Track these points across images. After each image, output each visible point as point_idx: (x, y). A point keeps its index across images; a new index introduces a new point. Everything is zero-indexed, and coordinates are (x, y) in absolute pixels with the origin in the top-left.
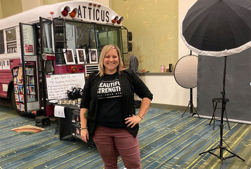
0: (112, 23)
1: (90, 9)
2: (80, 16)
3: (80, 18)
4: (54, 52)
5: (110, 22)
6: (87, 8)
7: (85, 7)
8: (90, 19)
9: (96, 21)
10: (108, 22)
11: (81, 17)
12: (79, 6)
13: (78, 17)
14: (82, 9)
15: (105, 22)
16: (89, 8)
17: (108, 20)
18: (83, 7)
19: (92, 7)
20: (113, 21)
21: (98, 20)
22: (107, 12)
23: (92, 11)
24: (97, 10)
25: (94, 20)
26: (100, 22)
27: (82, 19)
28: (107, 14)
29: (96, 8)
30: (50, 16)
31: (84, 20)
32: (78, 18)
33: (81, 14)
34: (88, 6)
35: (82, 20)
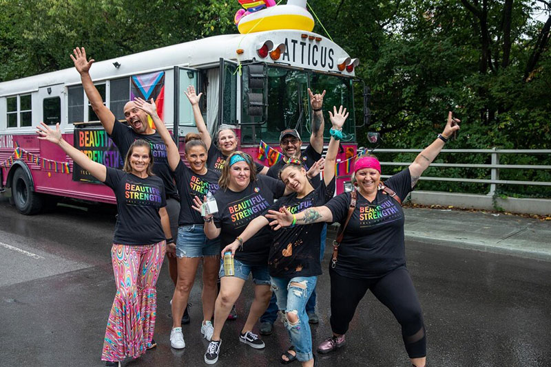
0: (338, 71)
1: (303, 44)
2: (286, 57)
3: (286, 61)
4: (239, 122)
5: (335, 69)
6: (299, 43)
7: (294, 42)
8: (302, 63)
9: (311, 67)
10: (331, 67)
11: (289, 60)
12: (286, 39)
13: (284, 59)
14: (290, 45)
15: (326, 69)
16: (301, 43)
17: (331, 65)
18: (293, 41)
19: (307, 41)
20: (341, 67)
21: (315, 64)
22: (331, 50)
23: (306, 48)
24: (315, 46)
25: (309, 64)
26: (319, 68)
27: (289, 62)
28: (331, 53)
29: (314, 43)
30: (235, 56)
31: (293, 64)
32: (283, 61)
33: (287, 54)
34: (300, 40)
35: (290, 65)
